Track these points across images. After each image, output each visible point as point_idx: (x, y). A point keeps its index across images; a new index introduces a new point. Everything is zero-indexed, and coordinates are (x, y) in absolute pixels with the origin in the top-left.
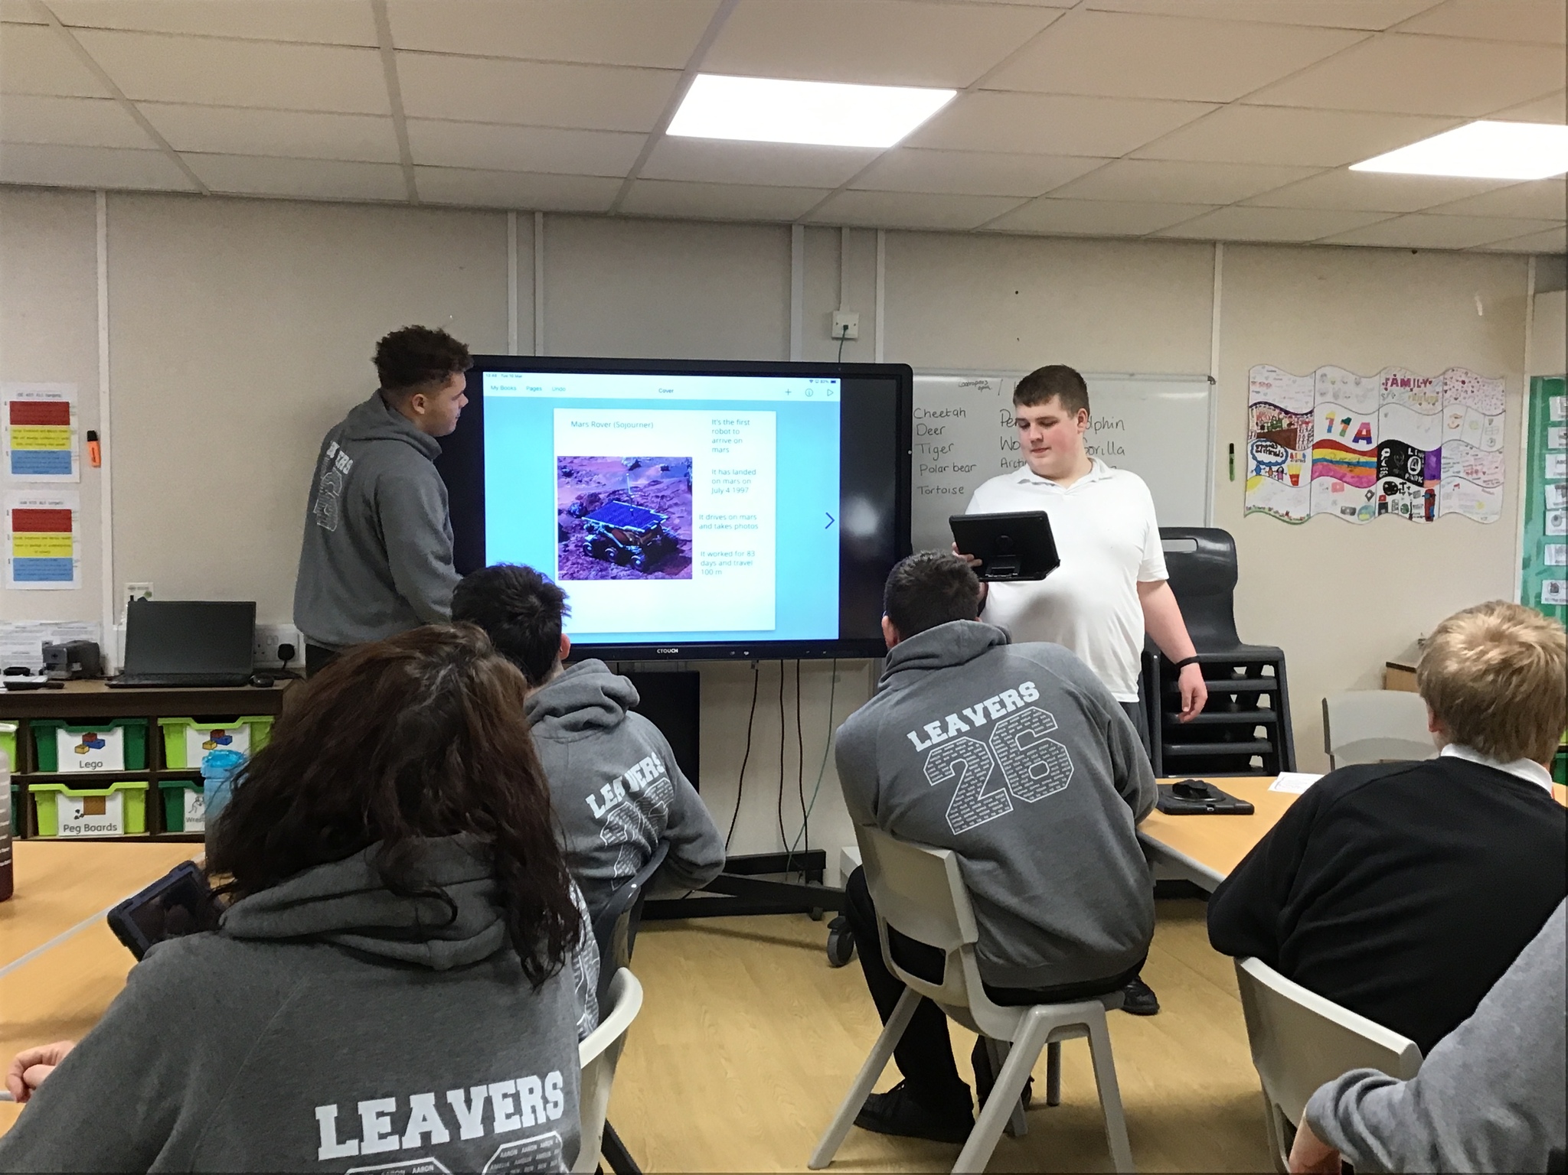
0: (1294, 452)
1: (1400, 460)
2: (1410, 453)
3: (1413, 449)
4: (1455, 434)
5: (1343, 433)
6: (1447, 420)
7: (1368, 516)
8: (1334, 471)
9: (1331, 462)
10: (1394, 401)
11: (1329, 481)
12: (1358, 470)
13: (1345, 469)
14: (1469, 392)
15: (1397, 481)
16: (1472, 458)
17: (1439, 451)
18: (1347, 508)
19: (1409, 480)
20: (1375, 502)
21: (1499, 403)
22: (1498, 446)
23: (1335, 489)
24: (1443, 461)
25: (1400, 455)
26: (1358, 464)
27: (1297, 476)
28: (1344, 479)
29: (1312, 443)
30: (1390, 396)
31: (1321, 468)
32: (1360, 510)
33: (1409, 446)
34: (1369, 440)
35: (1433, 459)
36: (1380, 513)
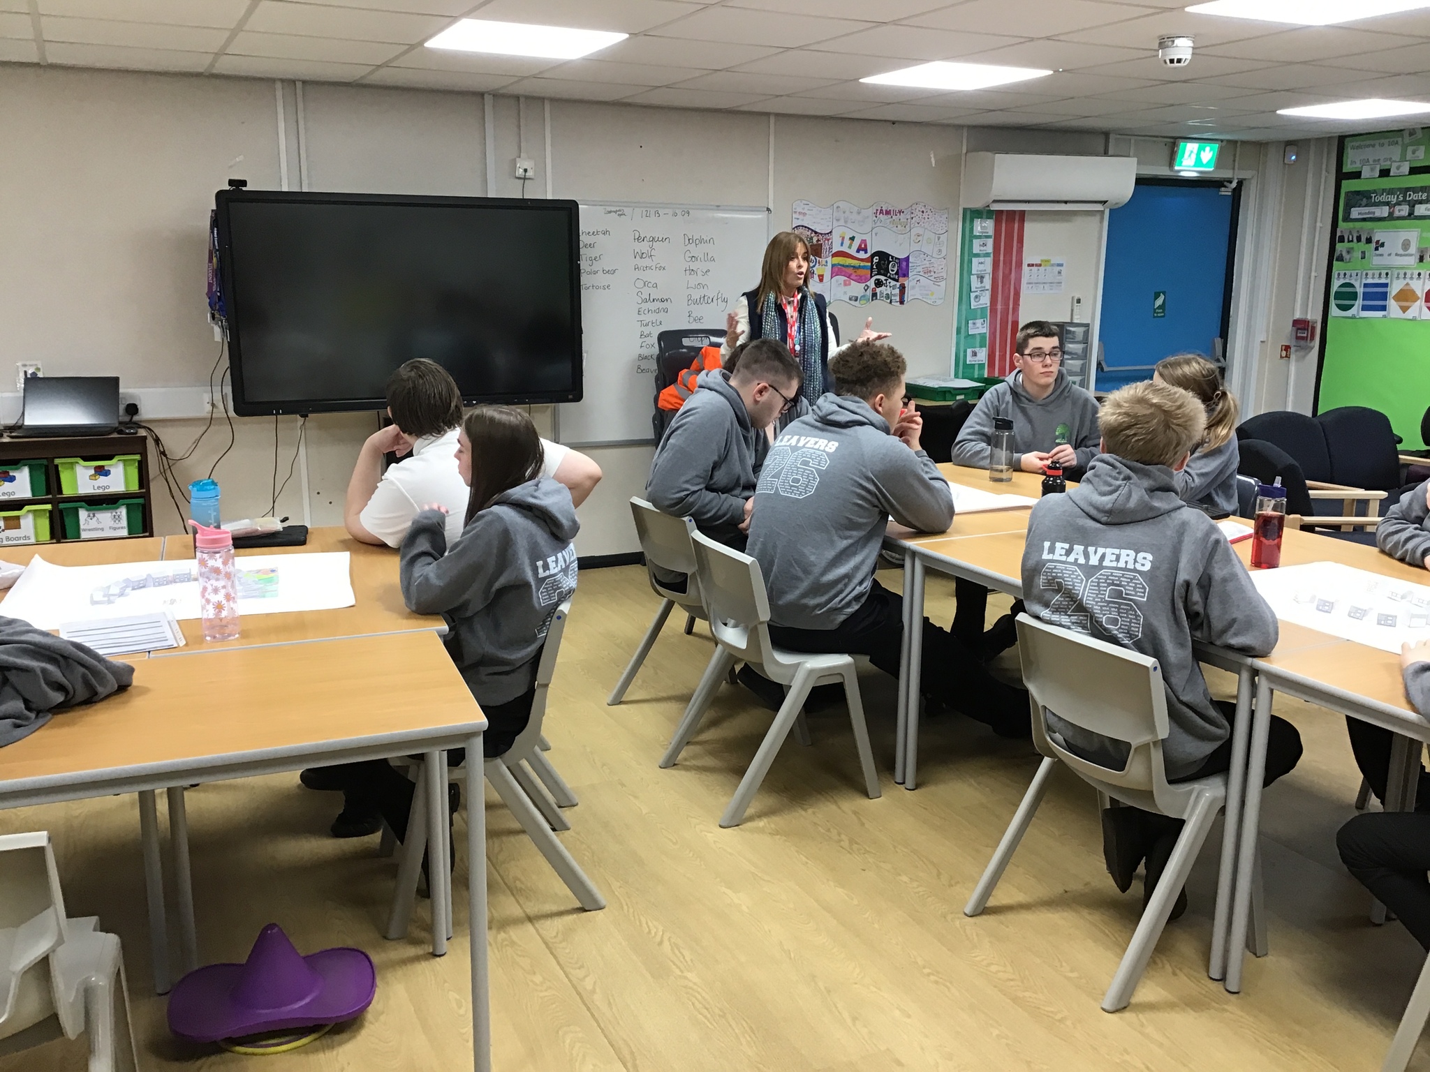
0: (821, 259)
1: (884, 264)
2: (890, 259)
3: (892, 258)
4: (915, 247)
5: (850, 247)
6: (913, 238)
7: (865, 302)
8: (846, 272)
9: (843, 266)
10: (881, 225)
11: (842, 278)
12: (860, 272)
13: (850, 271)
14: (926, 219)
15: (883, 278)
16: (928, 262)
17: (907, 259)
18: (853, 297)
19: (890, 277)
20: (869, 293)
21: (944, 225)
22: (943, 255)
23: (845, 284)
24: (910, 265)
25: (885, 261)
26: (860, 267)
27: (822, 276)
28: (851, 277)
29: (831, 254)
30: (879, 222)
31: (837, 270)
32: (861, 297)
33: (890, 255)
34: (866, 252)
35: (904, 264)
36: (872, 300)
